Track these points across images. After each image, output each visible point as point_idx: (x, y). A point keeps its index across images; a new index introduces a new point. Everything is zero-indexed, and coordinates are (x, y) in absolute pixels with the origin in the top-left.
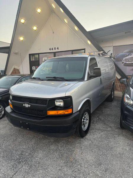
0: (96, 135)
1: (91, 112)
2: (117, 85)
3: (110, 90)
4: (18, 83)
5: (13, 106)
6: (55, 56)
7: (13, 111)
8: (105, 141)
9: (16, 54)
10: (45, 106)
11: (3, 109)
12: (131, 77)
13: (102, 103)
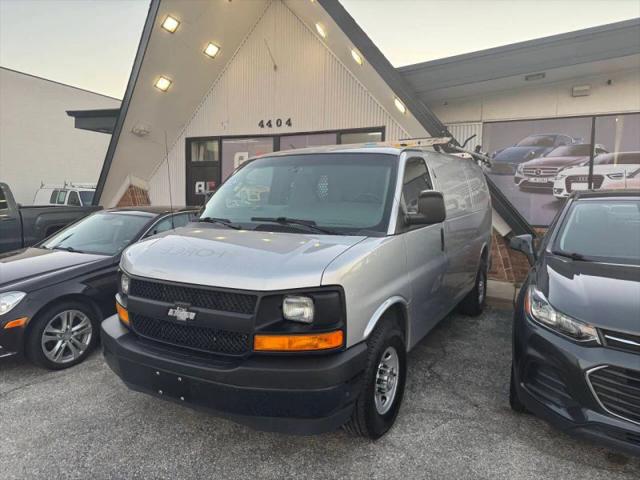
0: (424, 431)
1: (408, 349)
2: (496, 256)
3: (472, 273)
4: (147, 236)
5: (131, 315)
6: (277, 148)
7: (130, 334)
8: (455, 456)
9: (140, 135)
10: (249, 317)
11: (90, 326)
12: (545, 231)
13: (443, 321)
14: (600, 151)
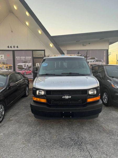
10: (86, 95)
11: (4, 109)
14: (88, 57)
